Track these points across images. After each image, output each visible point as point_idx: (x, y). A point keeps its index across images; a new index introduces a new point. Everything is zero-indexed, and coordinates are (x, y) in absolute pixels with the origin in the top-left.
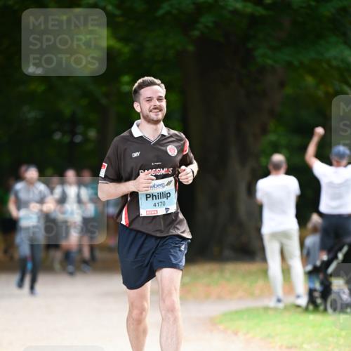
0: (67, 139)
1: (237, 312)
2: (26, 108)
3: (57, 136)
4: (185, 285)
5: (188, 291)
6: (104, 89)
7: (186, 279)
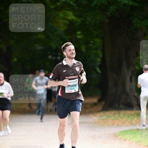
0: (54, 58)
1: (125, 131)
2: (36, 45)
3: (50, 57)
4: (104, 120)
5: (105, 123)
6: (70, 37)
7: (104, 117)
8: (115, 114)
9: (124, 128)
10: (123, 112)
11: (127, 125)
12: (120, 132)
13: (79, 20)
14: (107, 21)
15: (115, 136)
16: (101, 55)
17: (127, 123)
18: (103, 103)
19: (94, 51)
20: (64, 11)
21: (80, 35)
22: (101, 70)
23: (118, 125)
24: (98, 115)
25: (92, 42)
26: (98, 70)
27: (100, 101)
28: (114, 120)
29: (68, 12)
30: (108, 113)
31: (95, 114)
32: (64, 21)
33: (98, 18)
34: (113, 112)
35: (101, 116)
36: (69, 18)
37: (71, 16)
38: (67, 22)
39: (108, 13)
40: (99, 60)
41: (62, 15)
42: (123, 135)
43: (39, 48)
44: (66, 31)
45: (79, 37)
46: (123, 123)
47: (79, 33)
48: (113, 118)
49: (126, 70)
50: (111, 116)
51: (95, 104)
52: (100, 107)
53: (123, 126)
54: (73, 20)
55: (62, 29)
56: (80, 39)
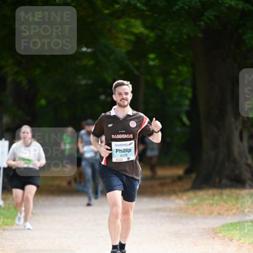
0: (109, 99)
3: (102, 97)
4: (194, 205)
5: (197, 210)
6: (136, 63)
7: (195, 201)
8: (214, 195)
9: (230, 220)
10: (227, 192)
11: (235, 214)
12: (223, 226)
13: (152, 35)
14: (200, 35)
15: (214, 232)
16: (190, 95)
17: (234, 211)
18: (194, 176)
19: (179, 88)
20: (128, 19)
21: (153, 60)
22: (190, 119)
23: (219, 214)
24: (185, 198)
25: (174, 71)
26: (185, 120)
27: (188, 172)
28: (212, 205)
29: (133, 20)
30: (201, 193)
31: (180, 195)
32: (127, 36)
33: (185, 30)
34: (211, 192)
35: (189, 199)
36: (136, 31)
37: (138, 28)
38: (132, 38)
39: (202, 23)
40: (187, 102)
41: (123, 26)
42: (228, 230)
43: (83, 82)
44: (129, 53)
45: (151, 63)
46: (227, 211)
47: (152, 56)
48: (211, 202)
49: (233, 120)
50: (206, 198)
51: (180, 178)
52: (188, 183)
53: (228, 215)
54: (141, 34)
55: (124, 50)
56: (153, 67)
